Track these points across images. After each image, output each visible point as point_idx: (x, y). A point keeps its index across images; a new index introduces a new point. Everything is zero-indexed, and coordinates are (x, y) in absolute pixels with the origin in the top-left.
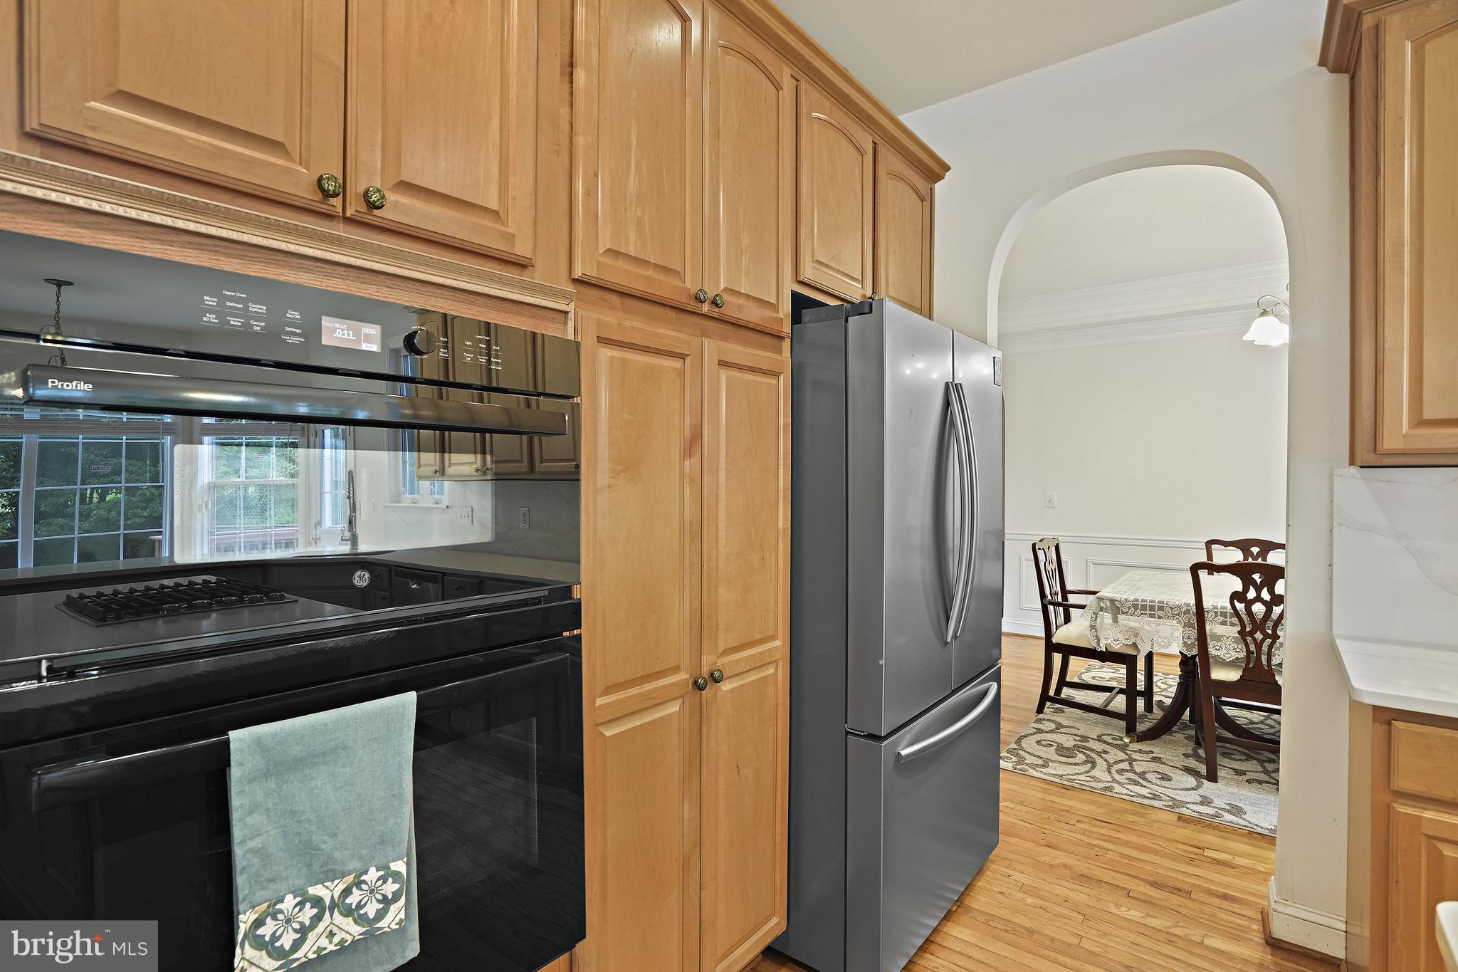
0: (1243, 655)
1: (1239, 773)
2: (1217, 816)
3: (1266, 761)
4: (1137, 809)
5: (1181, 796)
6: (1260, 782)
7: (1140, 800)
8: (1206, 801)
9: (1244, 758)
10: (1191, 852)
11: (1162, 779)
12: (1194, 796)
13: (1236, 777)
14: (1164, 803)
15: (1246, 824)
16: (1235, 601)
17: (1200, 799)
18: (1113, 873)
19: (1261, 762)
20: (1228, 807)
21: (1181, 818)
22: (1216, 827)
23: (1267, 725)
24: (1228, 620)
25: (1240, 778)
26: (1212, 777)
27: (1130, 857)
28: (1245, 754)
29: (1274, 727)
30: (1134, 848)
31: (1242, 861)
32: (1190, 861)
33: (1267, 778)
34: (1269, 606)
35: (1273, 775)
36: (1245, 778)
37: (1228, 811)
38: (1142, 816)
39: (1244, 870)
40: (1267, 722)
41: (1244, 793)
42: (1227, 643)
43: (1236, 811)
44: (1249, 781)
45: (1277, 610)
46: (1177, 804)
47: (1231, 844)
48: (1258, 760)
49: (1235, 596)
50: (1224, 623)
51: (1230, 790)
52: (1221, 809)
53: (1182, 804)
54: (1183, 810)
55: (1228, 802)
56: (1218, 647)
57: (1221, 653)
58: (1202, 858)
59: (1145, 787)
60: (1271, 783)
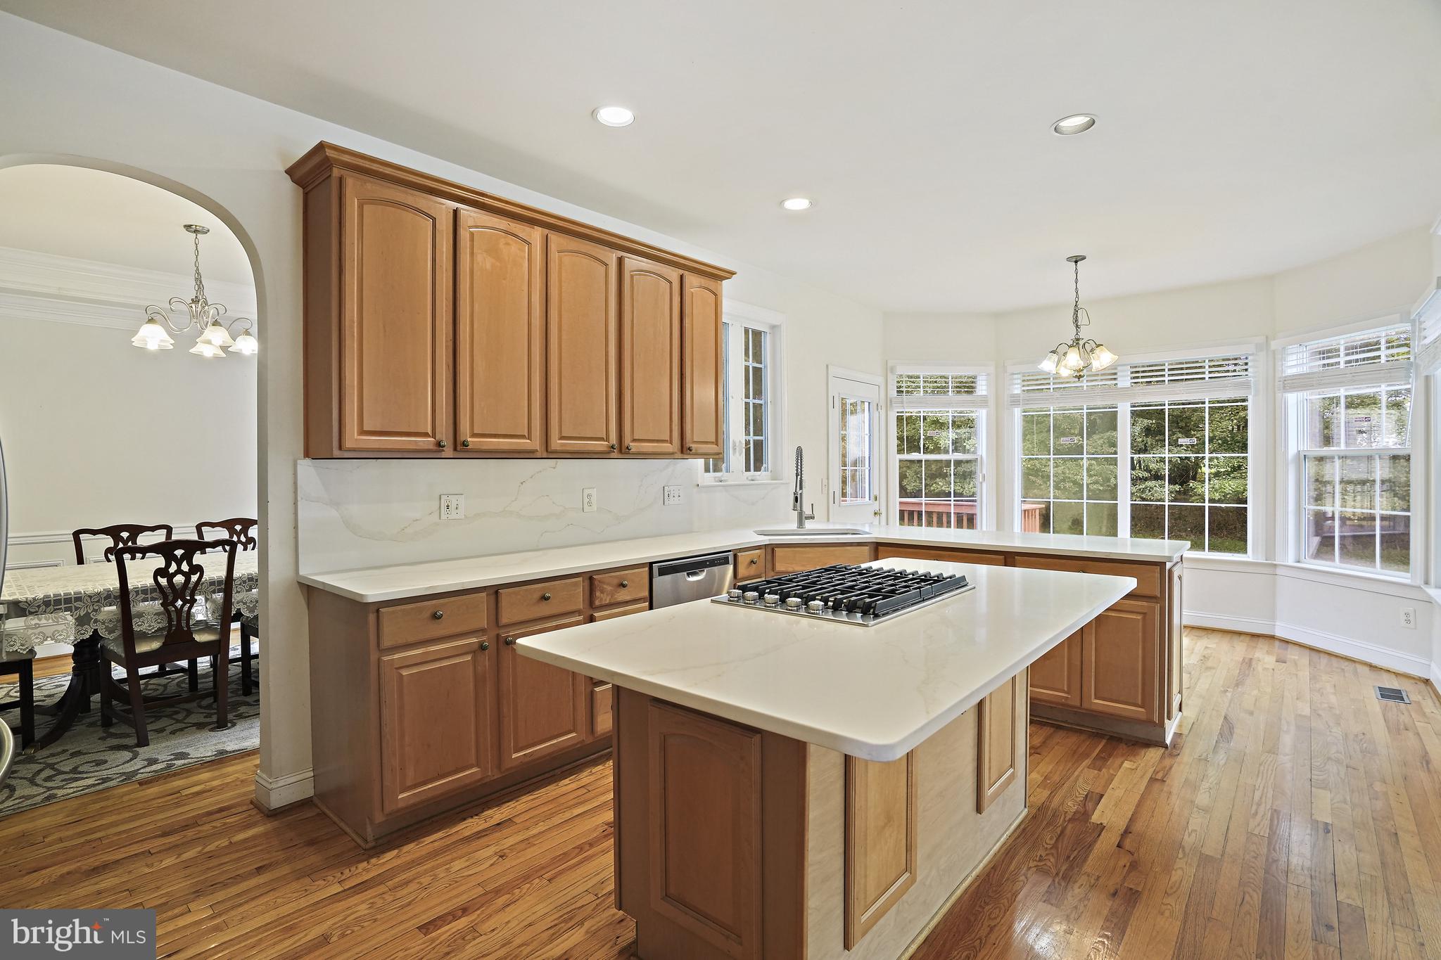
0: (165, 624)
1: (162, 730)
2: (170, 766)
3: (173, 715)
4: (95, 797)
5: (129, 768)
6: (182, 730)
7: (93, 789)
8: (152, 762)
9: (153, 719)
10: (172, 799)
11: (97, 765)
12: (137, 764)
13: (160, 735)
14: (118, 780)
15: (196, 760)
16: (159, 577)
17: (146, 763)
18: (122, 850)
19: (170, 716)
20: (173, 757)
21: (141, 783)
22: (175, 775)
23: (150, 690)
24: (149, 596)
25: (164, 734)
26: (143, 742)
27: (124, 832)
28: (155, 716)
29: (158, 690)
30: (122, 823)
31: (215, 783)
32: (177, 805)
33: (184, 725)
34: (187, 576)
35: (186, 721)
36: (168, 732)
37: (175, 759)
38: (107, 798)
39: (219, 788)
40: (150, 687)
41: (176, 742)
42: (149, 617)
43: (183, 756)
44: (173, 733)
45: (194, 578)
46: (129, 776)
47: (195, 778)
48: (166, 716)
49: (159, 572)
50: (145, 600)
51: (163, 745)
52: (169, 761)
53: (135, 773)
54: (139, 776)
55: (170, 754)
56: (140, 623)
57: (144, 628)
58: (184, 798)
59: (87, 778)
60: (190, 727)
